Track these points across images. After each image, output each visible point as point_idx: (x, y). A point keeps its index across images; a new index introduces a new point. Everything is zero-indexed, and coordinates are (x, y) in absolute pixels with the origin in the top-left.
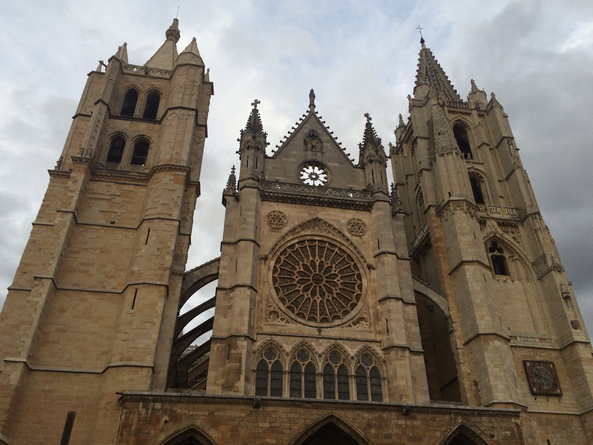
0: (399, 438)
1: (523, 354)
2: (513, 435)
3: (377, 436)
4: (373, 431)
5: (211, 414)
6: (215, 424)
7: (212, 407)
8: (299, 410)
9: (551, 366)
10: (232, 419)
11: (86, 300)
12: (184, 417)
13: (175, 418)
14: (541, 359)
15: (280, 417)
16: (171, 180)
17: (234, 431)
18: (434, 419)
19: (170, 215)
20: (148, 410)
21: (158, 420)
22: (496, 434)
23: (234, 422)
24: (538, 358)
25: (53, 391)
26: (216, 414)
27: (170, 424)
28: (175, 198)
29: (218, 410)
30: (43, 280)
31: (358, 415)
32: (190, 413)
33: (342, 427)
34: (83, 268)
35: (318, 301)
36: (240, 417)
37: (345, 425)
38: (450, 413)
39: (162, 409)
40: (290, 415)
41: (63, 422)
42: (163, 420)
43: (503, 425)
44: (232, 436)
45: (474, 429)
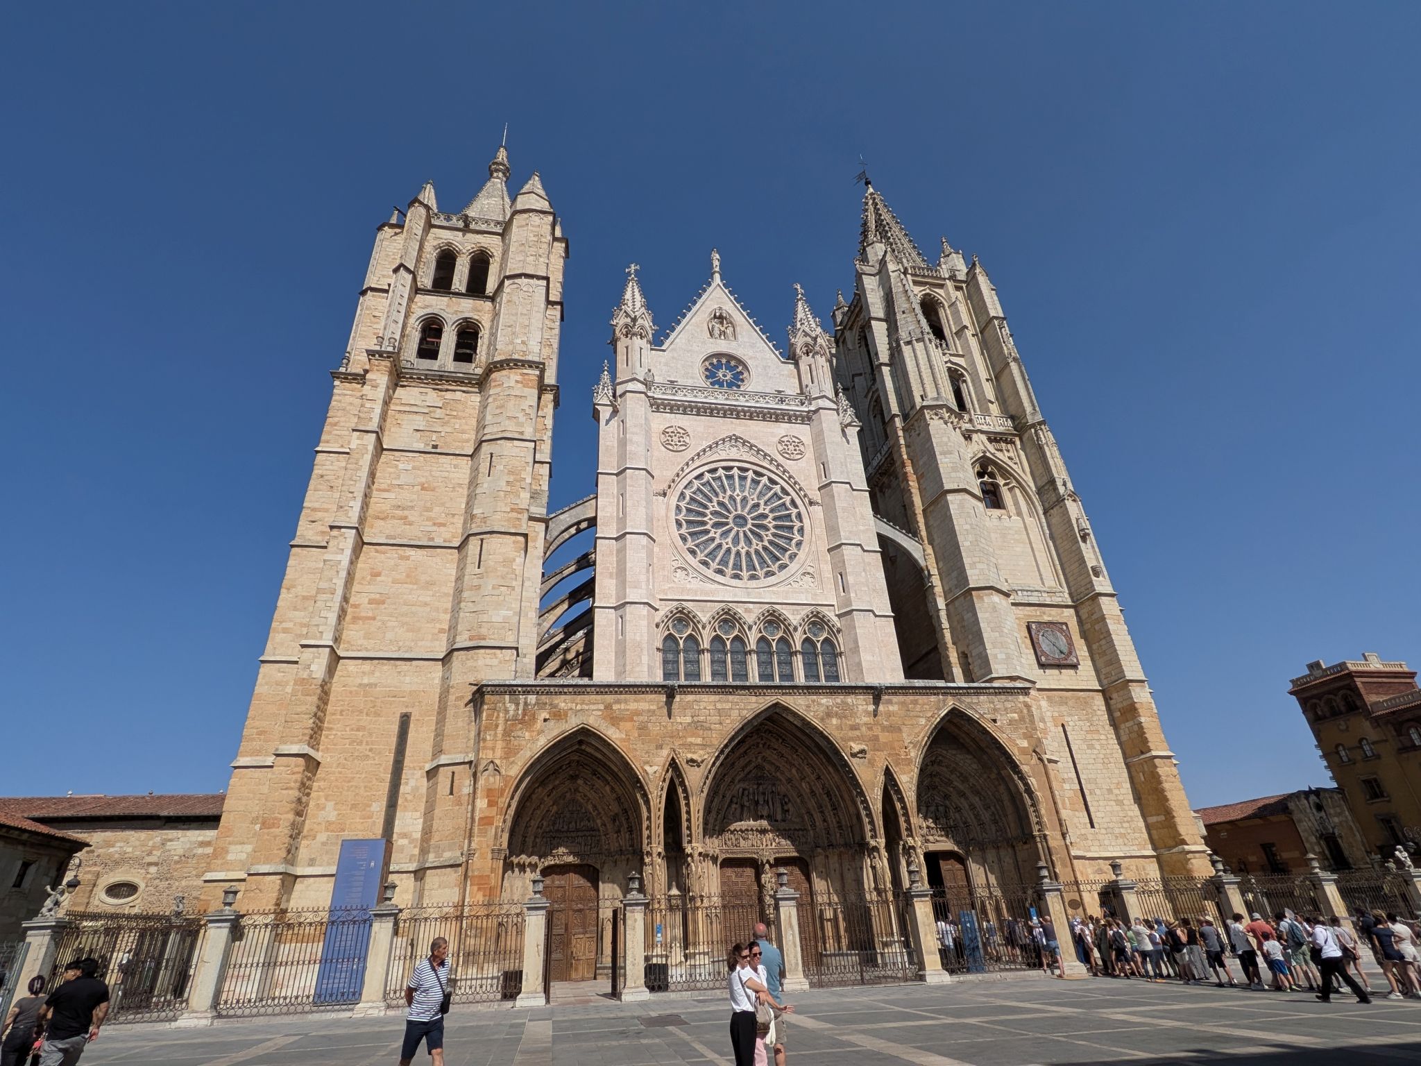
0: (870, 729)
1: (1026, 613)
2: (1022, 719)
3: (839, 728)
4: (834, 721)
5: (608, 707)
6: (615, 720)
7: (609, 698)
8: (731, 697)
9: (1064, 627)
10: (638, 713)
11: (408, 558)
12: (570, 712)
13: (558, 715)
14: (1050, 619)
15: (705, 708)
16: (517, 382)
17: (643, 728)
18: (915, 703)
19: (522, 433)
20: (517, 704)
21: (534, 718)
22: (999, 718)
23: (641, 718)
24: (1046, 618)
25: (376, 685)
26: (615, 707)
27: (551, 723)
28: (526, 408)
29: (618, 702)
30: (343, 530)
31: (813, 701)
32: (579, 707)
33: (791, 718)
34: (399, 513)
35: (743, 552)
36: (649, 711)
37: (795, 714)
38: (938, 694)
39: (537, 703)
40: (719, 706)
41: (395, 728)
42: (542, 719)
43: (1008, 705)
44: (640, 736)
45: (970, 712)
